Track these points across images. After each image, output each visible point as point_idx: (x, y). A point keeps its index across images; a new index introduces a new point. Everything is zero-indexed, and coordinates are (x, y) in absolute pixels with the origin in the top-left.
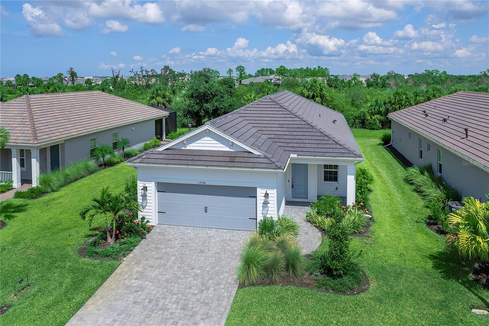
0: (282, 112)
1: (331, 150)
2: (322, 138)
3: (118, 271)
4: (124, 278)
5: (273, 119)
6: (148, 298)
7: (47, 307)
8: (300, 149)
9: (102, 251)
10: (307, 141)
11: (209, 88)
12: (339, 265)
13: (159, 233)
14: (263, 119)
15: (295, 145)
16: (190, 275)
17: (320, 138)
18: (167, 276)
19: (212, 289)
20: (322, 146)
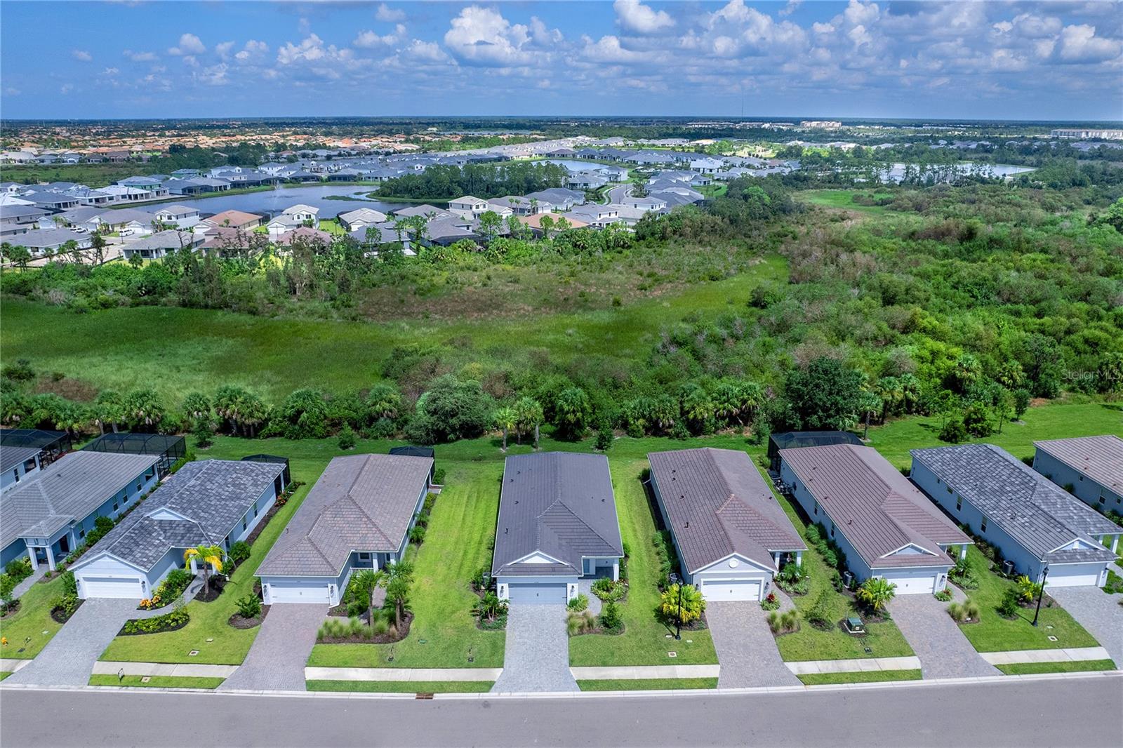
0: (571, 517)
1: (605, 551)
3: (507, 635)
4: (513, 638)
8: (587, 551)
9: (491, 625)
10: (590, 544)
12: (612, 621)
13: (514, 611)
14: (559, 523)
15: (583, 547)
17: (598, 541)
19: (557, 639)
20: (599, 548)
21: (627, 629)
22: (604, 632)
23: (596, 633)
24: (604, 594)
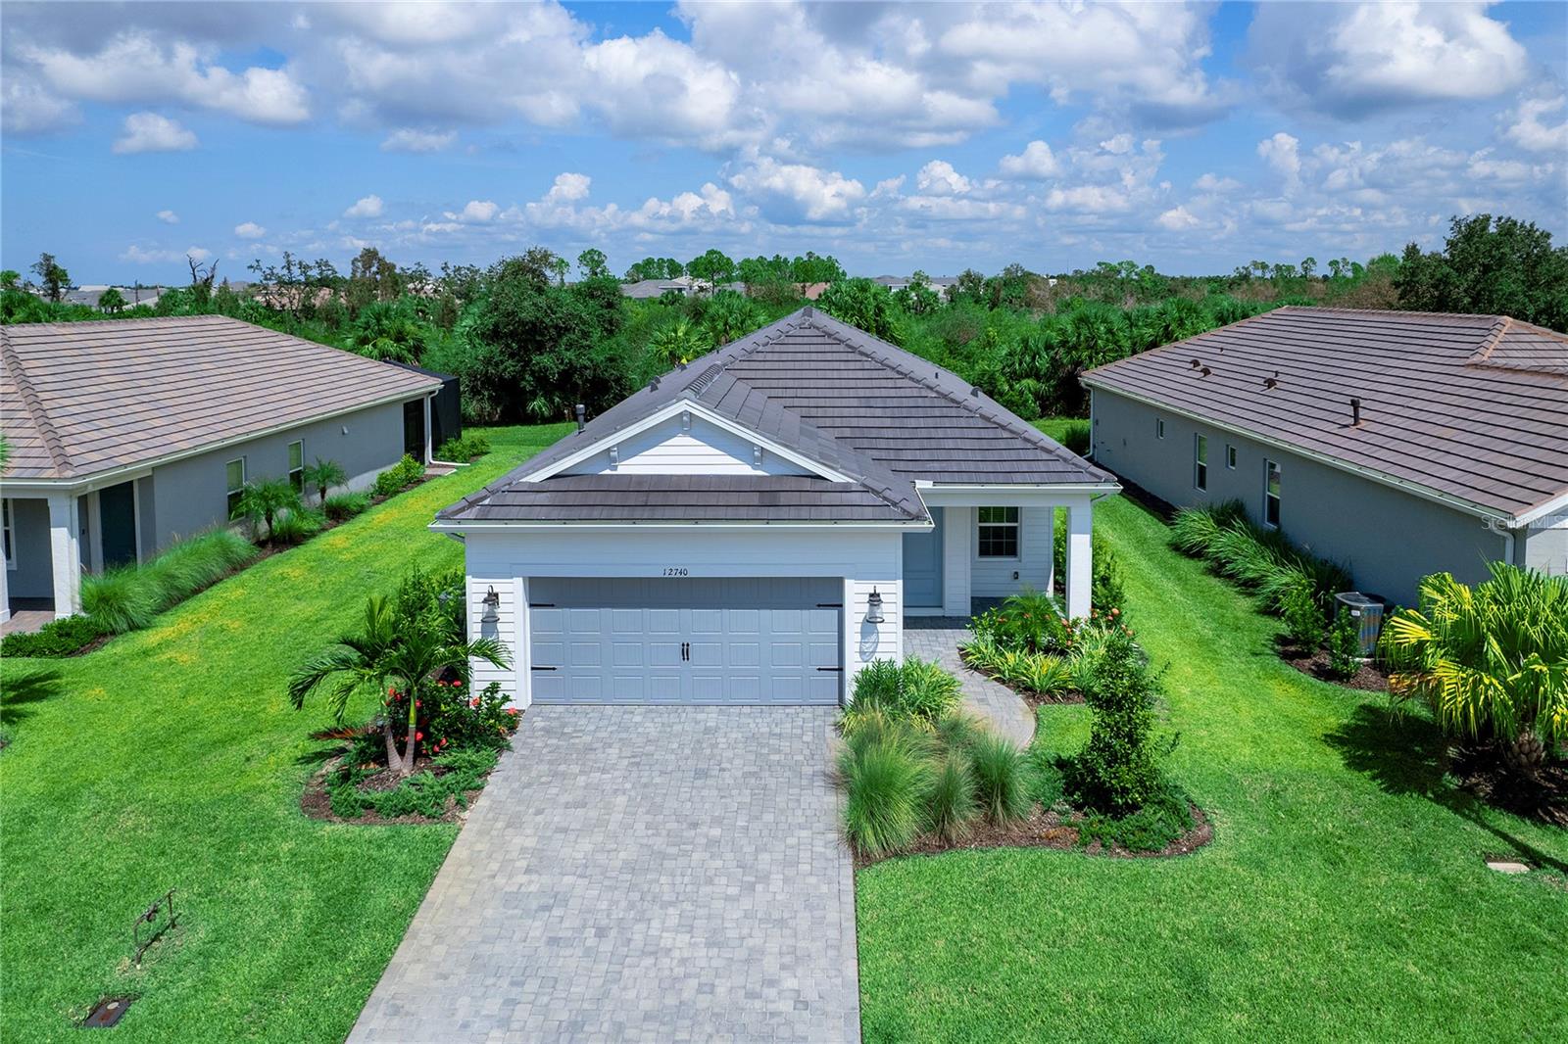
0: (858, 365)
1: (1024, 466)
2: (990, 434)
3: (458, 852)
4: (488, 873)
5: (837, 383)
6: (591, 923)
7: (265, 987)
8: (936, 466)
9: (387, 799)
10: (950, 444)
11: (549, 308)
12: (1128, 778)
13: (547, 731)
14: (805, 383)
15: (918, 455)
16: (692, 843)
17: (984, 433)
18: (622, 855)
19: (777, 879)
20: (996, 455)
21: (1223, 825)
22: (1087, 840)
23: (1033, 841)
24: (1041, 666)
